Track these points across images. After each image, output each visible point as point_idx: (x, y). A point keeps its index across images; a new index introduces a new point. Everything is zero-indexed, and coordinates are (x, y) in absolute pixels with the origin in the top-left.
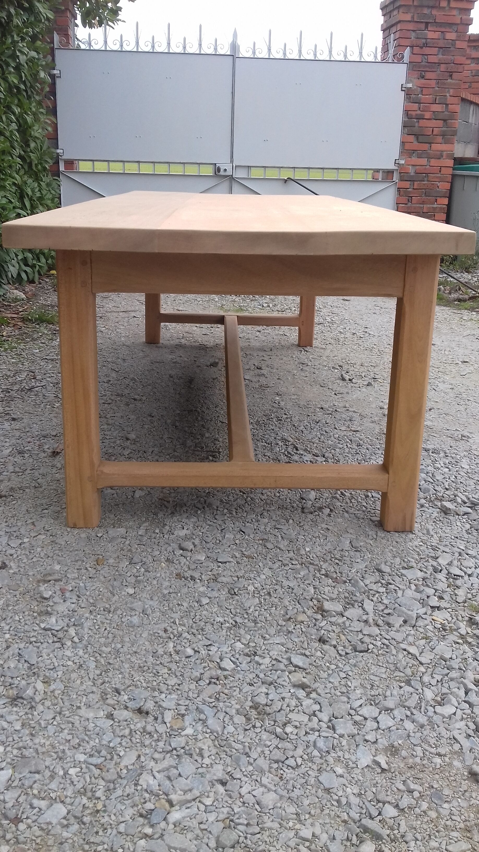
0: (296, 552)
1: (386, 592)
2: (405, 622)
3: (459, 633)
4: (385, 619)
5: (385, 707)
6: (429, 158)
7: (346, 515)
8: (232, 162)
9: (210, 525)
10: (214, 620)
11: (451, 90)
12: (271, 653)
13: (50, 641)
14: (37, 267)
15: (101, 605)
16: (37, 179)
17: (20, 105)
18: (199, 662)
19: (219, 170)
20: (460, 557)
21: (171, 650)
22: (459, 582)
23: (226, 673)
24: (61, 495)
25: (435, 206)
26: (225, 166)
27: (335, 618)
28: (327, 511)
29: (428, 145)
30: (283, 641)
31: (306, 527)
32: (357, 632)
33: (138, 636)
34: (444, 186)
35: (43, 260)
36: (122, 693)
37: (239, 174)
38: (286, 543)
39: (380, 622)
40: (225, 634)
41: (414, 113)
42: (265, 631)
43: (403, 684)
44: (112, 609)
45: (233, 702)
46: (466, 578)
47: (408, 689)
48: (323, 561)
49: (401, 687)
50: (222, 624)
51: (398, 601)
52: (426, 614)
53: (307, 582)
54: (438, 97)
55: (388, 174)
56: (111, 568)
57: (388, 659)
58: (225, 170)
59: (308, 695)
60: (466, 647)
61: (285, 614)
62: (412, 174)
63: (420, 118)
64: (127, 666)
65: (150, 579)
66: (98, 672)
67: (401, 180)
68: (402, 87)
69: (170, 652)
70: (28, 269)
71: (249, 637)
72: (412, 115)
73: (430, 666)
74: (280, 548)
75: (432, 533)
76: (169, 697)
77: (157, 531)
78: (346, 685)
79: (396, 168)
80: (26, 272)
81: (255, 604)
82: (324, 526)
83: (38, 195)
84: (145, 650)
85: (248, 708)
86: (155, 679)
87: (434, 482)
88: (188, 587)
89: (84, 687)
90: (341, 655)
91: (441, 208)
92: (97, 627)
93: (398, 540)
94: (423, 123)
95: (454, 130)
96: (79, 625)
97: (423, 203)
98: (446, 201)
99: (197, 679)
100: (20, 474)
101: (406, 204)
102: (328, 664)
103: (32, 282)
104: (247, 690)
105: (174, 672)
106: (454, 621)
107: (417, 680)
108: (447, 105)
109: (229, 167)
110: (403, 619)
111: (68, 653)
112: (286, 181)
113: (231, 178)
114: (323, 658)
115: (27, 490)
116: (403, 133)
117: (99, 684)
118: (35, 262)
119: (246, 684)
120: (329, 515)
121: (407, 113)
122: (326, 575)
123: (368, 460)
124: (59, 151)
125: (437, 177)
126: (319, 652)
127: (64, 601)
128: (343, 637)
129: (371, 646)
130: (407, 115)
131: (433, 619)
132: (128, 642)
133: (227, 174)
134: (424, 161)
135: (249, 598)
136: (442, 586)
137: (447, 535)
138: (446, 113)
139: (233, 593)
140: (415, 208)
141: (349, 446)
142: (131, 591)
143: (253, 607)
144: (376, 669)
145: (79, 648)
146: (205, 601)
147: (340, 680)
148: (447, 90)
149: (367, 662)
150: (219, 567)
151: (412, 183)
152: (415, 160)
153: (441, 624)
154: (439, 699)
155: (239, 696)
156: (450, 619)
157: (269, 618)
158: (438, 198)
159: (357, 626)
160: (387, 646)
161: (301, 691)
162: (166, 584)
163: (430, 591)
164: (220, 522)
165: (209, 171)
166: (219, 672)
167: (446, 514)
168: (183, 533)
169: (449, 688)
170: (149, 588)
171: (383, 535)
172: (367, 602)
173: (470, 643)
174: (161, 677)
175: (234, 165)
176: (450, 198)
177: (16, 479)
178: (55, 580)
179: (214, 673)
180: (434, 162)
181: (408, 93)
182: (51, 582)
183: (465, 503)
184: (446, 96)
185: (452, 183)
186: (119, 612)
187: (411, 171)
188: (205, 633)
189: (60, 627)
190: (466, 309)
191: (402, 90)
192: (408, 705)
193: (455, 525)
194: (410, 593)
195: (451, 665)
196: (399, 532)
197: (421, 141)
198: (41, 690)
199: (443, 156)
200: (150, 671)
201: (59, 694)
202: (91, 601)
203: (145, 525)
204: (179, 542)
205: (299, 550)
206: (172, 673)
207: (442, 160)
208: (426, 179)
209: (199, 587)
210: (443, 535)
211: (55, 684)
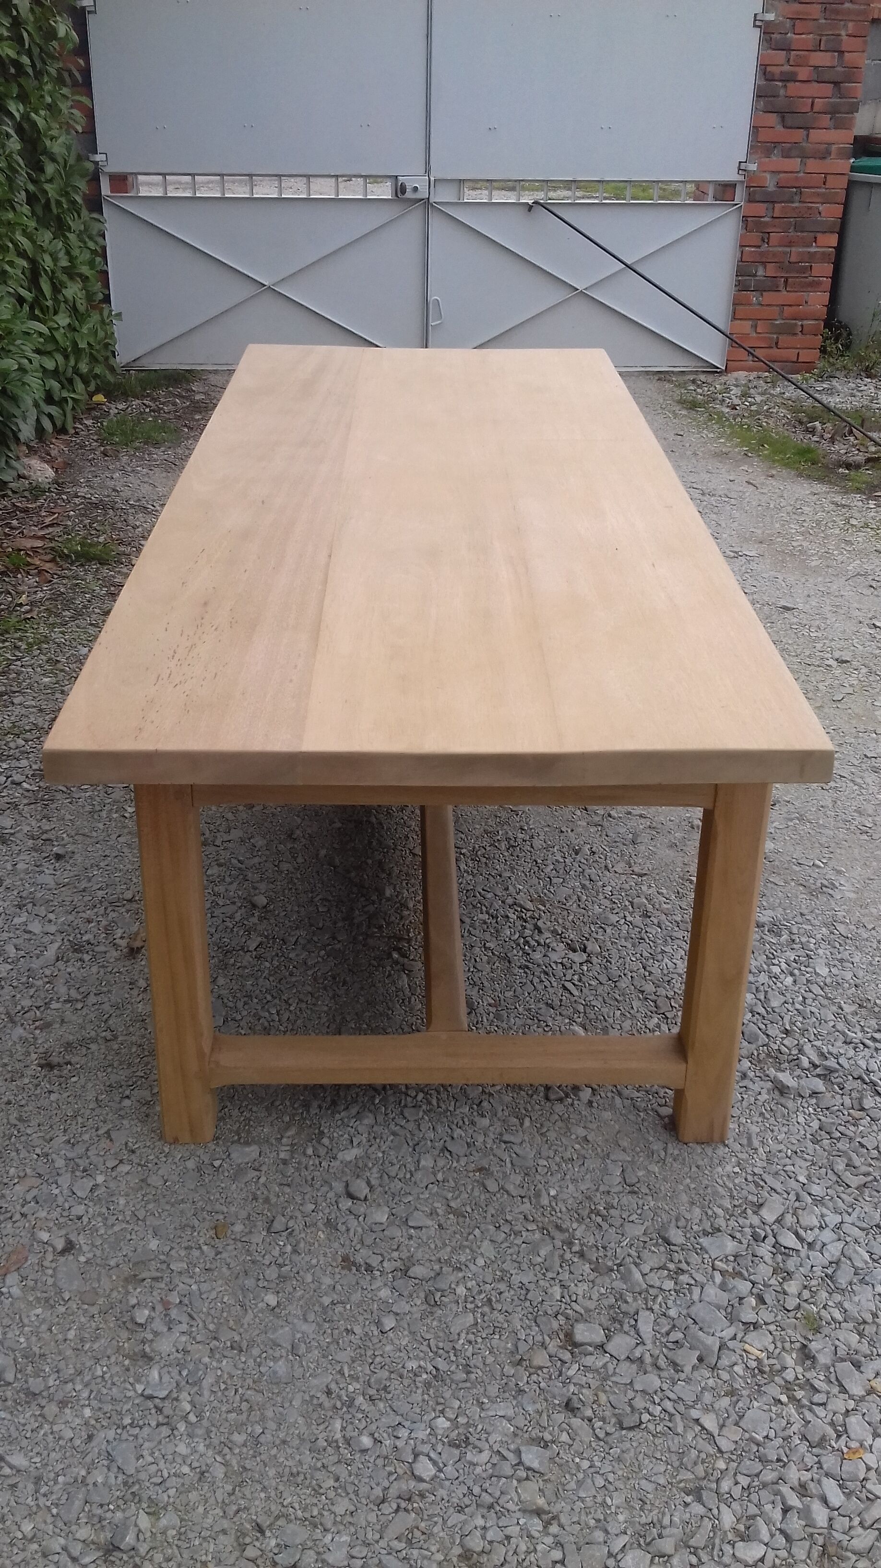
0: (534, 1201)
1: (675, 1291)
2: (700, 1359)
3: (783, 1378)
4: (670, 1354)
5: (659, 1551)
6: (804, 156)
7: (618, 1100)
8: (428, 171)
9: (394, 1134)
10: (403, 1367)
11: (850, 25)
12: (491, 1440)
13: (154, 1424)
14: (70, 402)
15: (226, 1336)
16: (61, 229)
17: (23, 97)
18: (380, 1462)
19: (403, 190)
20: (797, 1204)
21: (338, 1436)
22: (791, 1264)
23: (423, 1486)
24: (150, 1058)
25: (812, 250)
26: (416, 182)
27: (593, 1358)
28: (586, 1094)
29: (802, 132)
30: (510, 1413)
31: (552, 1135)
32: (626, 1384)
33: (286, 1405)
34: (831, 212)
35: (80, 386)
36: (268, 1534)
37: (442, 195)
38: (518, 1179)
39: (662, 1362)
40: (420, 1398)
41: (776, 70)
42: (482, 1390)
43: (689, 1499)
44: (244, 1345)
45: (434, 1549)
46: (804, 1252)
47: (698, 1509)
48: (577, 1220)
49: (686, 1505)
50: (415, 1375)
51: (694, 1310)
52: (734, 1338)
53: (550, 1275)
54: (824, 38)
55: (725, 190)
56: (239, 1244)
57: (670, 1443)
58: (415, 189)
59: (547, 1524)
60: (792, 1409)
61: (513, 1349)
62: (772, 188)
63: (788, 78)
64: (272, 1472)
65: (301, 1273)
66: (229, 1488)
67: (751, 200)
68: (755, 20)
69: (337, 1441)
70: (54, 410)
71: (456, 1404)
72: (773, 75)
73: (734, 1457)
74: (507, 1192)
75: (756, 1143)
76: (337, 1538)
77: (310, 1151)
78: (604, 1504)
79: (741, 178)
80: (50, 416)
81: (468, 1325)
82: (581, 1132)
83: (64, 263)
84: (299, 1436)
85: (455, 1560)
86: (315, 1501)
87: (769, 1015)
88: (362, 1288)
89: (210, 1521)
90: (598, 1438)
91: (823, 253)
92: (223, 1386)
93: (700, 1163)
94: (793, 88)
95: (854, 102)
96: (195, 1384)
97: (790, 244)
98: (833, 240)
99: (379, 1502)
100: (79, 1006)
101: (759, 247)
102: (577, 1460)
103: (63, 430)
104: (454, 1522)
105: (343, 1485)
106: (777, 1351)
107: (711, 1490)
108: (841, 53)
109: (421, 183)
110: (698, 1353)
111: (182, 1449)
112: (530, 208)
113: (426, 204)
114: (571, 1446)
115: (94, 1047)
116: (755, 110)
117: (232, 1513)
118: (65, 394)
119: (452, 1510)
120: (590, 1103)
121: (764, 70)
122: (581, 1255)
123: (660, 957)
124: (98, 158)
125: (818, 194)
126: (565, 1434)
127: (170, 1329)
128: (603, 1398)
129: (645, 1417)
130: (765, 74)
131: (745, 1351)
132: (272, 1420)
133: (418, 196)
134: (795, 163)
135: (457, 1315)
136: (763, 1271)
137: (782, 1147)
138: (839, 69)
139: (433, 1303)
140: (774, 254)
141: (629, 918)
142: (272, 1300)
143: (463, 1335)
144: (651, 1465)
145: (197, 1436)
146: (389, 1323)
147: (594, 1493)
148: (842, 23)
149: (638, 1450)
150: (411, 1238)
151: (771, 206)
152: (776, 161)
153: (758, 1360)
154: (741, 1527)
155: (441, 1534)
156: (771, 1348)
157: (490, 1360)
158: (819, 235)
159: (627, 1371)
160: (671, 1415)
161: (536, 1520)
162: (327, 1281)
163: (744, 1287)
164: (411, 1126)
165: (384, 191)
166: (412, 1484)
167: (782, 1093)
168: (350, 1155)
169: (759, 1505)
170: (299, 1293)
171: (676, 1152)
172: (644, 1315)
173: (799, 1401)
174: (323, 1497)
175: (432, 179)
176: (842, 235)
177: (74, 1018)
178: (153, 1279)
179: (404, 1487)
180: (813, 165)
181: (767, 31)
182: (145, 1282)
183: (815, 1066)
184: (839, 35)
185: (846, 205)
186: (256, 1352)
187: (770, 183)
188: (389, 1396)
189: (167, 1392)
190: (858, 491)
191: (755, 26)
192: (694, 1545)
193: (794, 1120)
194: (712, 1292)
195: (765, 1455)
196: (703, 1143)
197: (789, 124)
198: (146, 1529)
199: (830, 154)
200: (308, 1482)
201: (173, 1537)
202: (212, 1327)
203: (289, 1133)
204: (345, 1179)
205: (538, 1195)
206: (341, 1487)
207: (828, 161)
208: (797, 198)
209: (379, 1289)
210: (775, 1147)
211: (167, 1516)
